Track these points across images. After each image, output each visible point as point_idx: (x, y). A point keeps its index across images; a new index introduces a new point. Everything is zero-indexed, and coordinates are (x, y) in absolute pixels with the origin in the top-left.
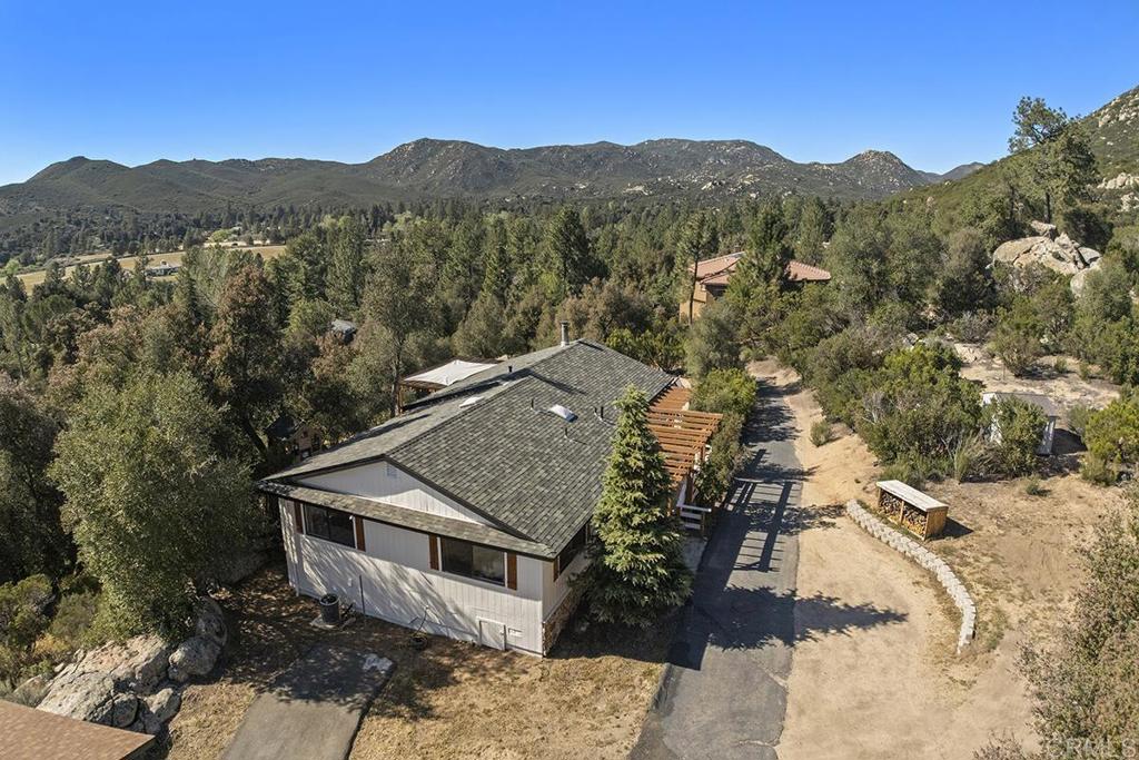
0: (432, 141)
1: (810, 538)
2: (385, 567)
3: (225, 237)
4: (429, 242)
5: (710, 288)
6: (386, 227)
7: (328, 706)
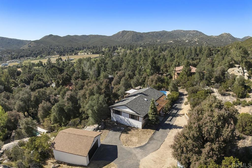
0: (126, 31)
1: (178, 118)
2: (123, 117)
3: (83, 52)
4: (126, 60)
5: (178, 73)
6: (116, 51)
7: (117, 132)
